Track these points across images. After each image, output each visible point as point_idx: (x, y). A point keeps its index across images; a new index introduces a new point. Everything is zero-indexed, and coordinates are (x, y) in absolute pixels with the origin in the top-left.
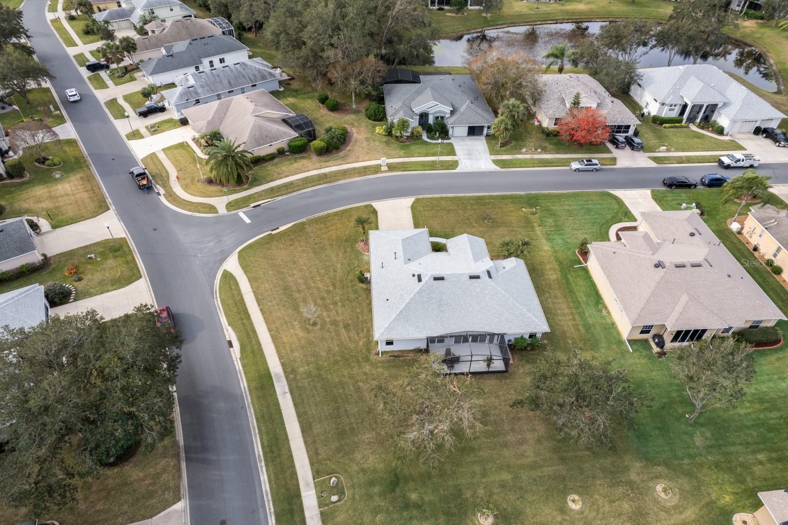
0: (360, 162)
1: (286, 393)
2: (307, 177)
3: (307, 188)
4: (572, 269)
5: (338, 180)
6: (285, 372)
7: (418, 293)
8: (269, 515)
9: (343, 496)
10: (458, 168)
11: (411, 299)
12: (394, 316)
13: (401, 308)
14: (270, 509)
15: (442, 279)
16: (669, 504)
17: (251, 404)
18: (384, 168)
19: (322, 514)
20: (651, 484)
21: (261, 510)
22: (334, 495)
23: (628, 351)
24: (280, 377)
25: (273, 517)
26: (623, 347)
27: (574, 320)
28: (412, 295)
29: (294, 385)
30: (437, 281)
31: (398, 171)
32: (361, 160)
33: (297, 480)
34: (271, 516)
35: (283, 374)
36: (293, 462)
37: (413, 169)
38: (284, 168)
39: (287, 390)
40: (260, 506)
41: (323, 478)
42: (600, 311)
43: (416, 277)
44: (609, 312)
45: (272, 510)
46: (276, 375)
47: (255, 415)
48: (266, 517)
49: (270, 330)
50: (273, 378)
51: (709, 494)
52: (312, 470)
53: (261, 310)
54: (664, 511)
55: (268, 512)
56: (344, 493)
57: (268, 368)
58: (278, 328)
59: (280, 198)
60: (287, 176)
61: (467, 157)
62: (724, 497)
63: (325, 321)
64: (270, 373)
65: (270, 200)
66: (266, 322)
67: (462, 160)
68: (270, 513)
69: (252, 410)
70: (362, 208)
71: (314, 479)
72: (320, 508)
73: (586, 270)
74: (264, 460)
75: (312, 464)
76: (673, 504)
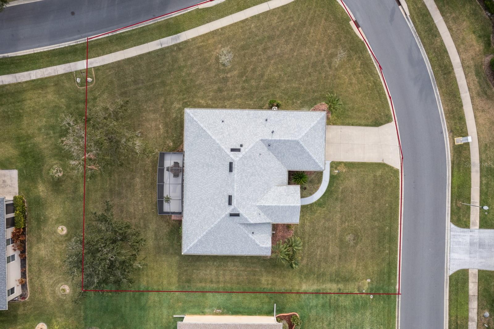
0: (475, 113)
1: (161, 45)
2: (446, 51)
3: (428, 53)
4: (272, 301)
5: (440, 87)
6: (179, 44)
7: (220, 147)
8: (76, 41)
9: (80, 86)
10: (453, 226)
11: (214, 141)
12: (202, 125)
13: (208, 131)
14: (80, 41)
15: (231, 170)
16: (57, 289)
17: (156, 21)
18: (459, 141)
19: (71, 73)
20: (70, 283)
21: (79, 36)
22: (81, 80)
23: (175, 314)
24: (177, 40)
25: (74, 44)
26: (179, 311)
27: (212, 282)
28: (218, 142)
29: (167, 51)
30: (228, 166)
31: (453, 156)
32: (478, 114)
33: (94, 57)
34: (76, 42)
35: (178, 42)
36: (107, 54)
37: (455, 173)
38: (465, 24)
39: (163, 46)
40: (82, 35)
41: (93, 73)
42: (219, 308)
43: (238, 147)
44: (216, 314)
45: (79, 43)
46: (179, 37)
47: (147, 26)
48: (75, 39)
49: (222, 29)
50: (176, 35)
51: (60, 317)
52: (100, 66)
53: (247, 19)
54: (52, 284)
55: (78, 40)
56: (81, 86)
57: (184, 31)
58: (224, 34)
59: (411, 25)
60: (450, 29)
61: (476, 241)
62: (57, 326)
63: (227, 73)
64: (180, 32)
65: (408, 14)
66: (232, 25)
67: (471, 234)
68: (77, 42)
69: (152, 23)
70: (386, 111)
71: (94, 67)
72: (75, 71)
73: (269, 313)
74: (113, 35)
75: (103, 66)
76: (56, 292)
